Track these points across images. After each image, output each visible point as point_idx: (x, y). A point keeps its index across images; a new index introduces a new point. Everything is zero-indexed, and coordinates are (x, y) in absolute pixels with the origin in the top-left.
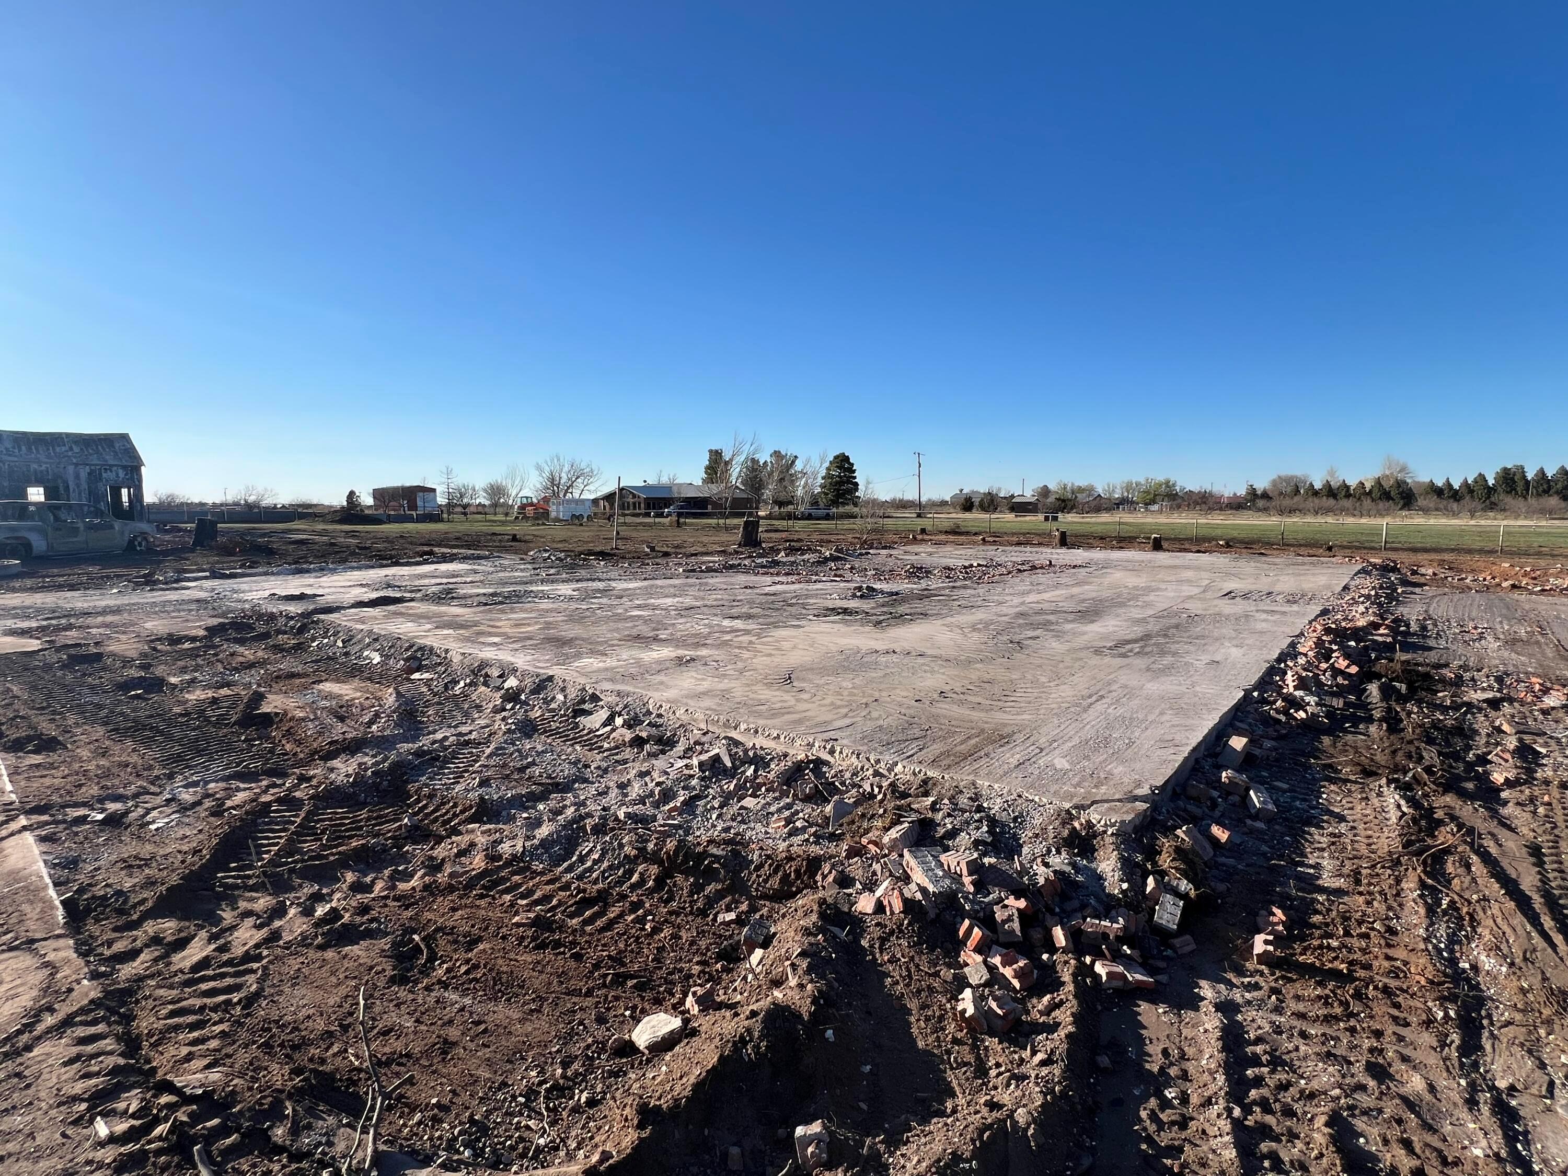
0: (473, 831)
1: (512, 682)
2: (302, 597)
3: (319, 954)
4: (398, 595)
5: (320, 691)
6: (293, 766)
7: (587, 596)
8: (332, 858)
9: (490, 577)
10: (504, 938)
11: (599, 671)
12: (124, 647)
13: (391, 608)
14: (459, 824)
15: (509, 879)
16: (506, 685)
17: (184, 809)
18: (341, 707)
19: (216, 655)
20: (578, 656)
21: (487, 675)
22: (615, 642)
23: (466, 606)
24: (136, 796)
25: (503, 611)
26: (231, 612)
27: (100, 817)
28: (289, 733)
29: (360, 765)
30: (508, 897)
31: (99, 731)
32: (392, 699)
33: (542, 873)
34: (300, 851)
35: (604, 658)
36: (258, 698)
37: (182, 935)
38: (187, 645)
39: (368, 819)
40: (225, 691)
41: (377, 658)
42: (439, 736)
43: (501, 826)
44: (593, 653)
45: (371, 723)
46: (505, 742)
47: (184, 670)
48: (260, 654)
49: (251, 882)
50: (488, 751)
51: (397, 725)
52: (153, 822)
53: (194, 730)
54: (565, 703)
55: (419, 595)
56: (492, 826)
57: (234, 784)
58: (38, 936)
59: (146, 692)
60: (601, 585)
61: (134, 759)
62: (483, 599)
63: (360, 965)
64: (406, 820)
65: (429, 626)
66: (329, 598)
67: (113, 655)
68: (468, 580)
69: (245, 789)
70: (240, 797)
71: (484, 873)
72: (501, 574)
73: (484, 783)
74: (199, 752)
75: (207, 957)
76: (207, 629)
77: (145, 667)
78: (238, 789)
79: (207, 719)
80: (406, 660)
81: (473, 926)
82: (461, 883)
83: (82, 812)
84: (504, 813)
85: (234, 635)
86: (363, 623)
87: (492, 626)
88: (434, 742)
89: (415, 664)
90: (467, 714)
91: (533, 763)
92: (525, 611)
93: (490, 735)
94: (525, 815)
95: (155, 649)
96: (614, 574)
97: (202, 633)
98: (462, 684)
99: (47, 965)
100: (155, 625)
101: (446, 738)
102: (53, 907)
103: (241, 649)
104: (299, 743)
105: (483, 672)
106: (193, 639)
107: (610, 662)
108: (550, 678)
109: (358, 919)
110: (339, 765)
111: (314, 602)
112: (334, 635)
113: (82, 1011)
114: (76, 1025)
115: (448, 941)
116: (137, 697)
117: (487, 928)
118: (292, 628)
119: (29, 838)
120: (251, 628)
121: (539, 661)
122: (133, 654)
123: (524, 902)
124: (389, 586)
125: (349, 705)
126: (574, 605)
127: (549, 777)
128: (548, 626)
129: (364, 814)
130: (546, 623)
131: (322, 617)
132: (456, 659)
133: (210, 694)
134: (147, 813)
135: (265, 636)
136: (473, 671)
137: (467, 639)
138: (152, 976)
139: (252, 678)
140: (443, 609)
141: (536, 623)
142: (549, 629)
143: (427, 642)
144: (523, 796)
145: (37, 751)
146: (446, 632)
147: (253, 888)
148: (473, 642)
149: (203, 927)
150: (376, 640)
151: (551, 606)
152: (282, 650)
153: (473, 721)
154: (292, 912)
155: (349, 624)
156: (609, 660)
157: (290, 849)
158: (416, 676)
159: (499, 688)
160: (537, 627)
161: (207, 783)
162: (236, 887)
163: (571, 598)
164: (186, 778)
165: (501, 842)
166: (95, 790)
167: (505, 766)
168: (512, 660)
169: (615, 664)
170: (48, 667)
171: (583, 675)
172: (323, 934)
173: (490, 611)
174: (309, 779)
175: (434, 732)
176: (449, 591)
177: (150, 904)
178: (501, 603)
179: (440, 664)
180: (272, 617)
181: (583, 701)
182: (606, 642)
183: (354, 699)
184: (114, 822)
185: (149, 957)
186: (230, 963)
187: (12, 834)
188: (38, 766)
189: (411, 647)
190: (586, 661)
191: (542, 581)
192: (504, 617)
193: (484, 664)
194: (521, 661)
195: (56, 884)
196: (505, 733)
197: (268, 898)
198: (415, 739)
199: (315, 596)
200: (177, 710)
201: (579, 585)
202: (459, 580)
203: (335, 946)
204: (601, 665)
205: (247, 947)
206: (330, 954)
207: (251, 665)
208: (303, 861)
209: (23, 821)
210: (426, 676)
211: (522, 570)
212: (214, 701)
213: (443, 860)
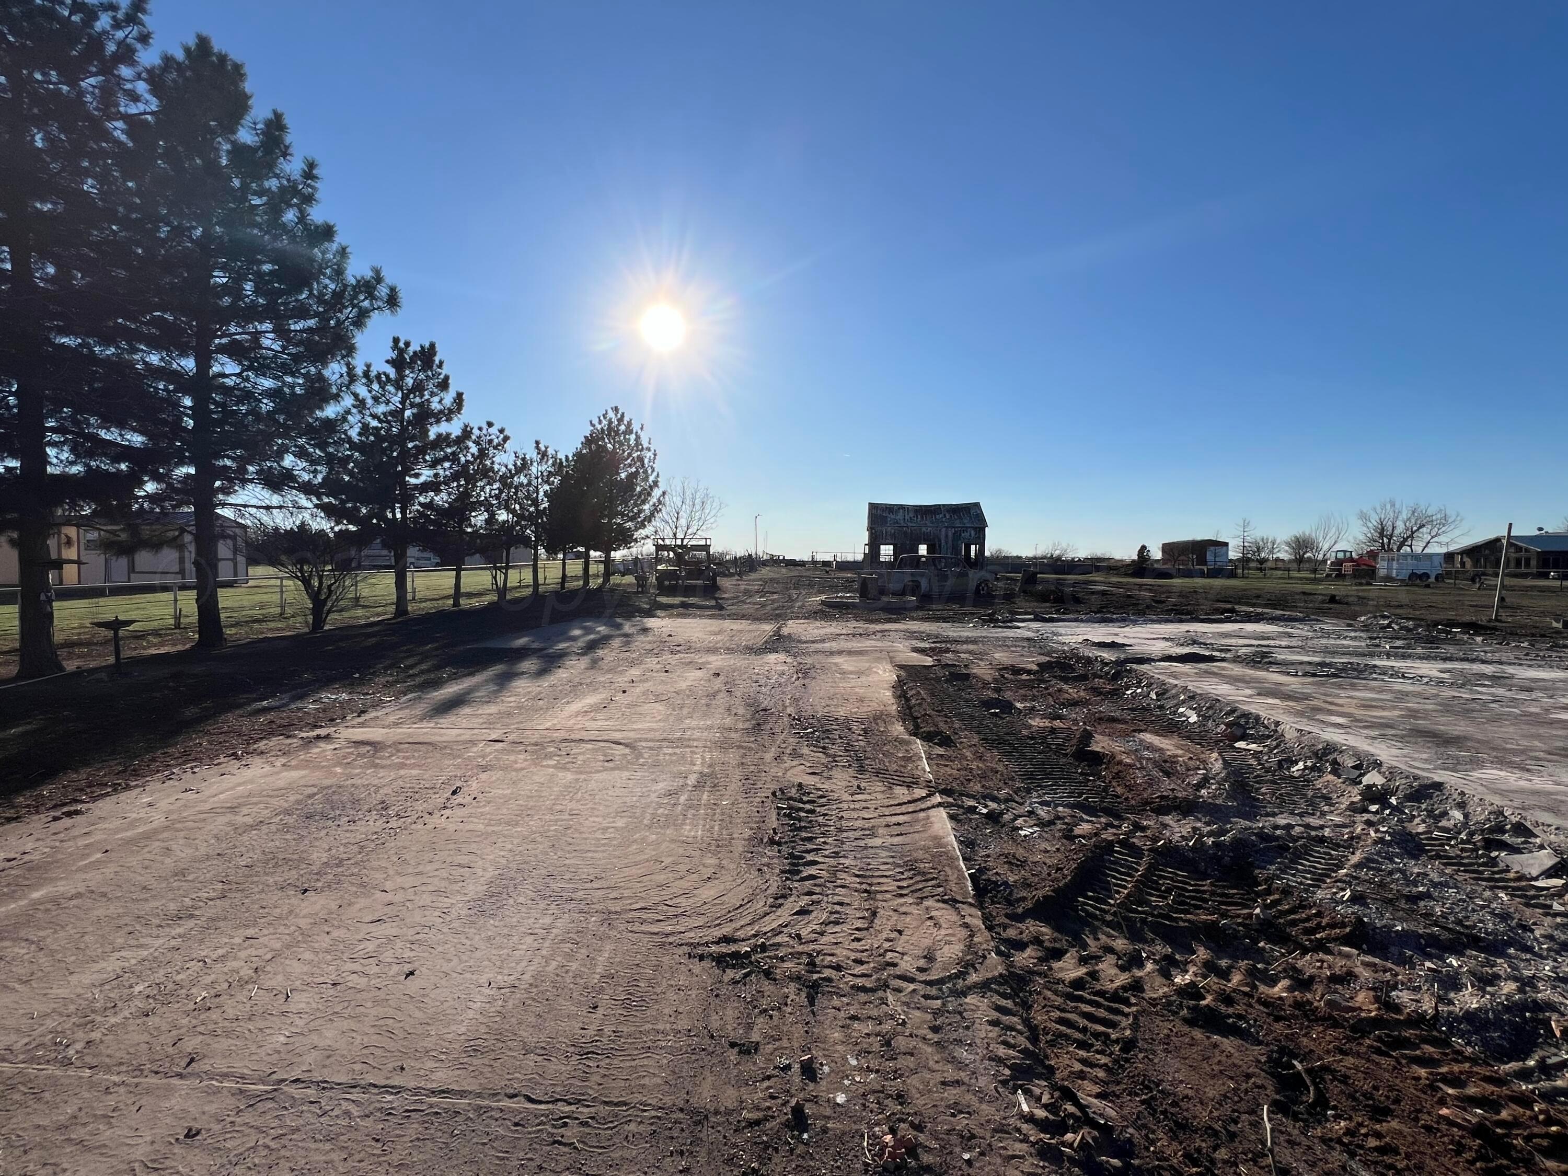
0: (1348, 956)
1: (1373, 778)
2: (1113, 645)
3: (1186, 1029)
4: (1207, 653)
5: (1141, 741)
6: (1127, 811)
7: (1466, 681)
8: (1181, 924)
9: (1310, 643)
10: (1428, 1128)
11: (1522, 791)
12: (983, 671)
13: (1202, 666)
14: (1329, 939)
15: (1416, 1047)
16: (1366, 780)
17: (1042, 824)
18: (1165, 761)
19: (1046, 688)
20: (1477, 763)
21: (1335, 762)
22: (1542, 755)
23: (1288, 674)
24: (1006, 801)
25: (1340, 686)
26: (1054, 652)
27: (985, 811)
28: (1117, 775)
29: (1195, 829)
30: (1423, 1072)
31: (975, 739)
32: (1218, 766)
33: (1473, 1060)
34: (1148, 903)
35: (1527, 775)
36: (1087, 737)
37: (1057, 945)
38: (1024, 677)
39: (1213, 893)
40: (1057, 723)
41: (1193, 718)
42: (1282, 821)
43: (1390, 965)
44: (1502, 762)
45: (1199, 786)
46: (1379, 853)
47: (1024, 699)
48: (1082, 694)
49: (1109, 918)
50: (1355, 859)
51: (1230, 797)
52: (1021, 829)
53: (1039, 753)
54: (1465, 825)
55: (1228, 655)
56: (1377, 960)
57: (1078, 813)
58: (959, 898)
59: (1002, 712)
60: (1488, 669)
61: (1000, 768)
62: (1308, 668)
63: (1235, 1065)
64: (1258, 911)
65: (1248, 692)
66: (1137, 649)
67: (975, 676)
68: (1283, 643)
69: (1088, 821)
70: (1084, 828)
71: (1377, 1023)
72: (1324, 641)
73: (1356, 899)
74: (1048, 775)
75: (1081, 978)
76: (1038, 665)
77: (997, 690)
78: (1082, 820)
79: (1048, 746)
80: (1228, 725)
81: (1376, 1088)
82: (1346, 1020)
83: (972, 803)
84: (1392, 949)
85: (1059, 673)
86: (1176, 678)
87: (1331, 703)
88: (1276, 827)
89: (1239, 732)
90: (1311, 803)
91: (1427, 896)
92: (1372, 689)
93: (1352, 838)
94: (1428, 964)
95: (1003, 676)
96: (1507, 655)
97: (1035, 668)
98: (1301, 765)
99: (966, 926)
100: (1001, 656)
101: (1289, 827)
102: (964, 878)
103: (1065, 687)
104: (1129, 788)
105: (1331, 757)
106: (1029, 672)
107: (1539, 783)
108: (1438, 786)
109: (1223, 1008)
110: (1171, 823)
111: (1124, 652)
112: (1148, 686)
113: (993, 980)
114: (991, 990)
115: (1342, 1092)
116: (995, 714)
117: (1397, 1101)
118: (1107, 673)
119: (942, 813)
120: (1071, 668)
121: (1415, 760)
122: (989, 678)
123: (1450, 1091)
124: (1194, 642)
125: (1173, 760)
126: (1448, 693)
127: (1459, 922)
128: (1413, 714)
129: (1206, 885)
130: (1408, 709)
131: (1134, 666)
132: (1290, 735)
133: (1047, 723)
134: (1015, 819)
135: (1084, 678)
136: (1316, 754)
137: (1300, 714)
138: (1039, 974)
139: (1078, 714)
140: (1261, 674)
141: (1394, 708)
142: (1416, 718)
143: (1253, 709)
144: (1421, 936)
145: (940, 745)
146: (1270, 701)
147: (1109, 924)
148: (1310, 718)
149: (1074, 946)
150: (1192, 698)
151: (1410, 688)
152: (1101, 694)
153: (1323, 814)
154: (1149, 966)
155: (1162, 677)
156: (1536, 780)
157: (1138, 897)
158: (1241, 744)
159: (1356, 782)
160: (1397, 713)
161: (1057, 806)
162: (1094, 917)
163: (1440, 682)
164: (1039, 796)
165: (1395, 988)
166: (978, 787)
167: (1382, 885)
168: (1372, 750)
169: (1550, 787)
170: (938, 679)
171: (1496, 792)
172: (1188, 1008)
173: (1322, 684)
174: (1143, 829)
175: (1274, 815)
176: (1264, 655)
177: (1029, 904)
178: (1334, 676)
179: (1269, 737)
180: (1089, 661)
181: (1501, 829)
182: (1523, 752)
183: (1177, 756)
184: (993, 818)
185: (1033, 954)
186: (1101, 993)
187: (933, 807)
188: (942, 756)
189: (1233, 711)
190: (1492, 773)
191: (1388, 655)
192: (1343, 693)
193: (1330, 748)
194: (1385, 752)
195: (964, 859)
196: (1375, 842)
197: (1125, 941)
198: (1251, 816)
199: (1124, 645)
200: (1025, 732)
201: (1449, 665)
202: (1272, 643)
203: (1201, 1027)
204: (1523, 783)
205: (1115, 985)
206: (1198, 1034)
207: (1074, 703)
208: (1153, 915)
209: (938, 799)
210: (1253, 746)
211: (1352, 638)
212: (1053, 730)
213: (1312, 978)
